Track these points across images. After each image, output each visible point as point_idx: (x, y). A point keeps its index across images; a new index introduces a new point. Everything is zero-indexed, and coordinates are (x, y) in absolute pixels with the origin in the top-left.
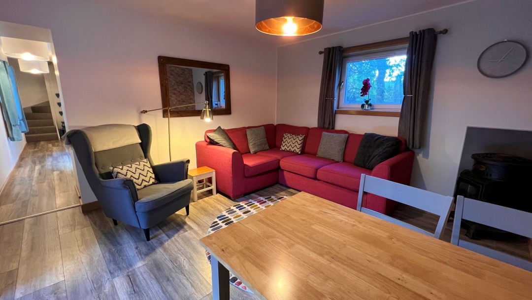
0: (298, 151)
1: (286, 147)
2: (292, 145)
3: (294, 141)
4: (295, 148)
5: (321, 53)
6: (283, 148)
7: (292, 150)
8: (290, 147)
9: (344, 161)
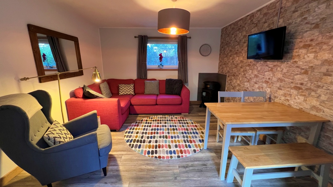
0: (133, 93)
1: (123, 92)
2: (128, 90)
3: (129, 88)
4: (131, 92)
5: (135, 37)
6: (122, 94)
7: (129, 93)
8: (127, 92)
9: (160, 94)
